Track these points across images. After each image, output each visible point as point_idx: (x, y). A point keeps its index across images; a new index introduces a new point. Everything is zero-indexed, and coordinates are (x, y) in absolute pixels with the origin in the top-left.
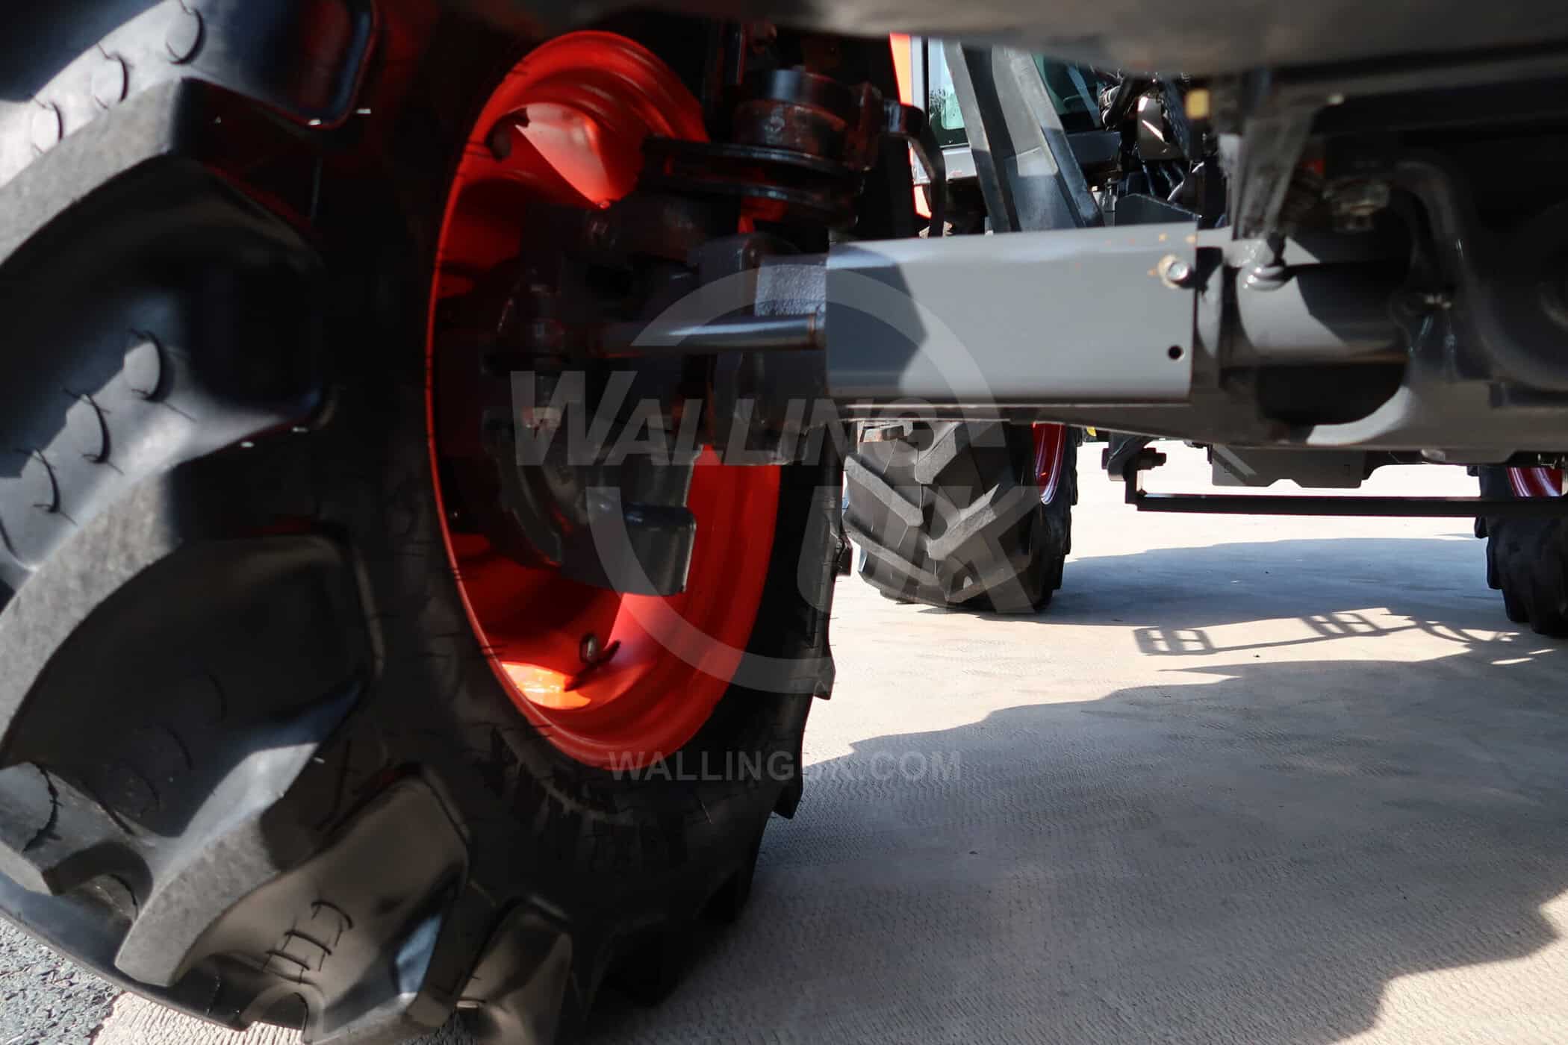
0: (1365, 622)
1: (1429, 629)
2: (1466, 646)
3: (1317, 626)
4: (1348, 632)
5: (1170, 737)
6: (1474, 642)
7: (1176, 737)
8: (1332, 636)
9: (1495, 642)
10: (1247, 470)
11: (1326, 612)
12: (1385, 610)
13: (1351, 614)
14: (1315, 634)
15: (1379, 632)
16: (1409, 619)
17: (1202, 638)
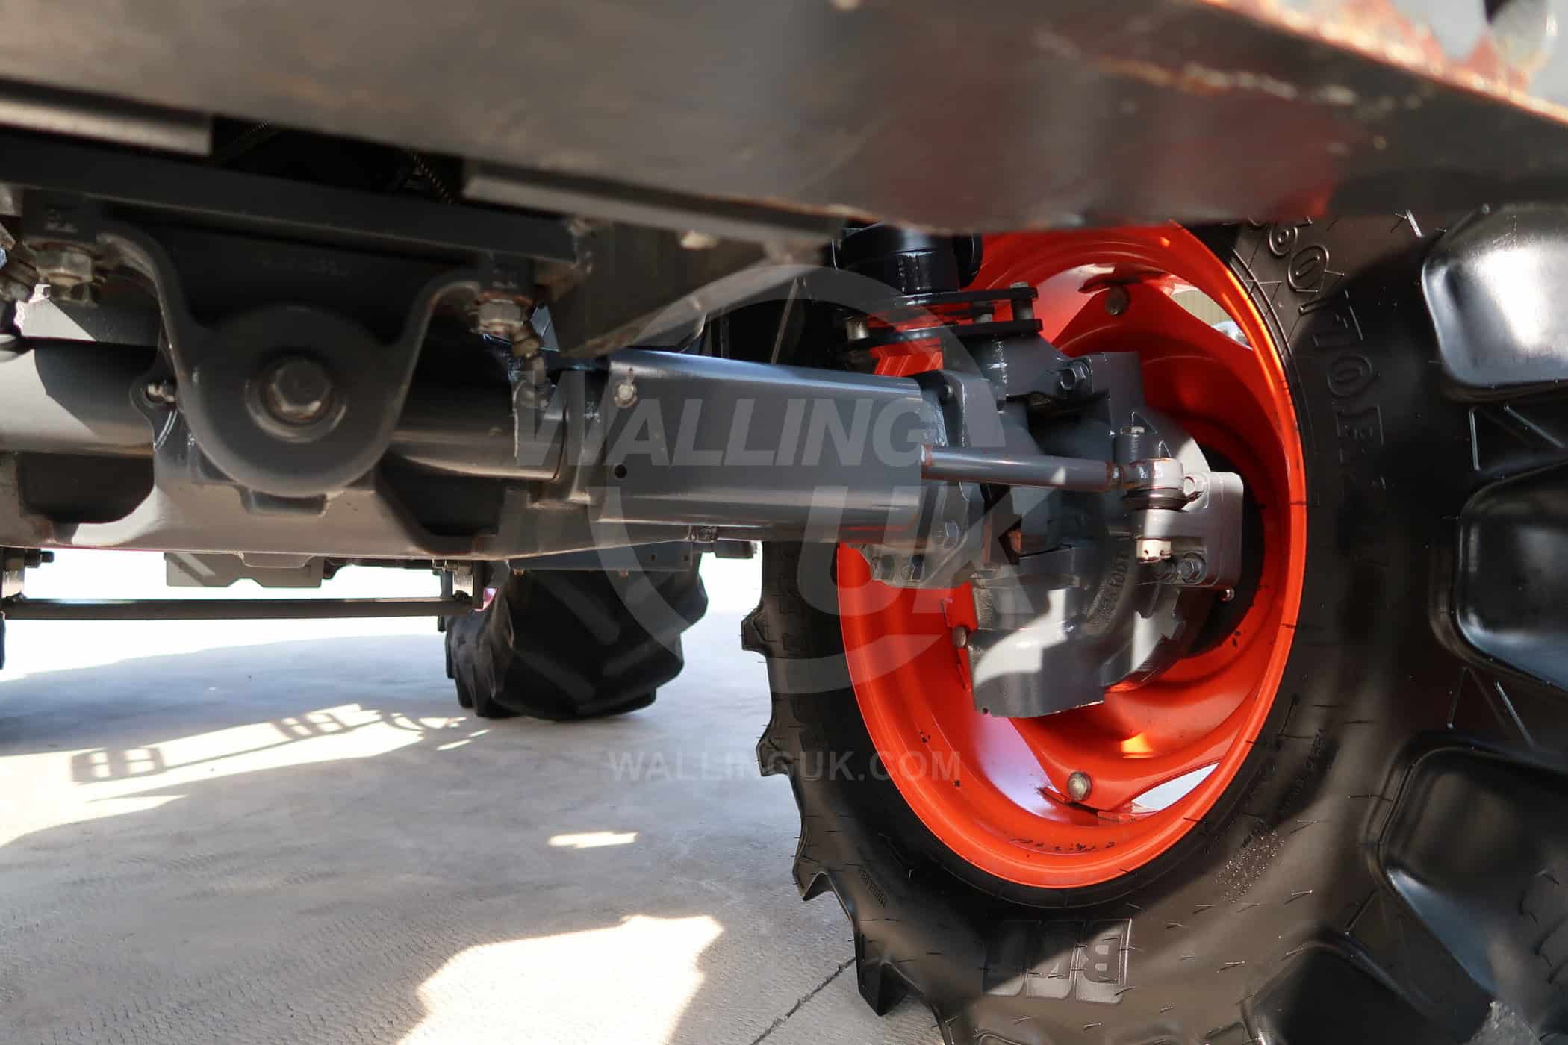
0: (334, 720)
1: (390, 721)
2: (420, 735)
3: (286, 730)
4: (316, 731)
5: (74, 883)
6: (428, 731)
7: (82, 881)
8: (297, 738)
9: (446, 729)
10: (204, 570)
11: (299, 713)
12: (356, 707)
13: (321, 714)
14: (283, 738)
15: (345, 729)
16: (377, 714)
17: (155, 756)
